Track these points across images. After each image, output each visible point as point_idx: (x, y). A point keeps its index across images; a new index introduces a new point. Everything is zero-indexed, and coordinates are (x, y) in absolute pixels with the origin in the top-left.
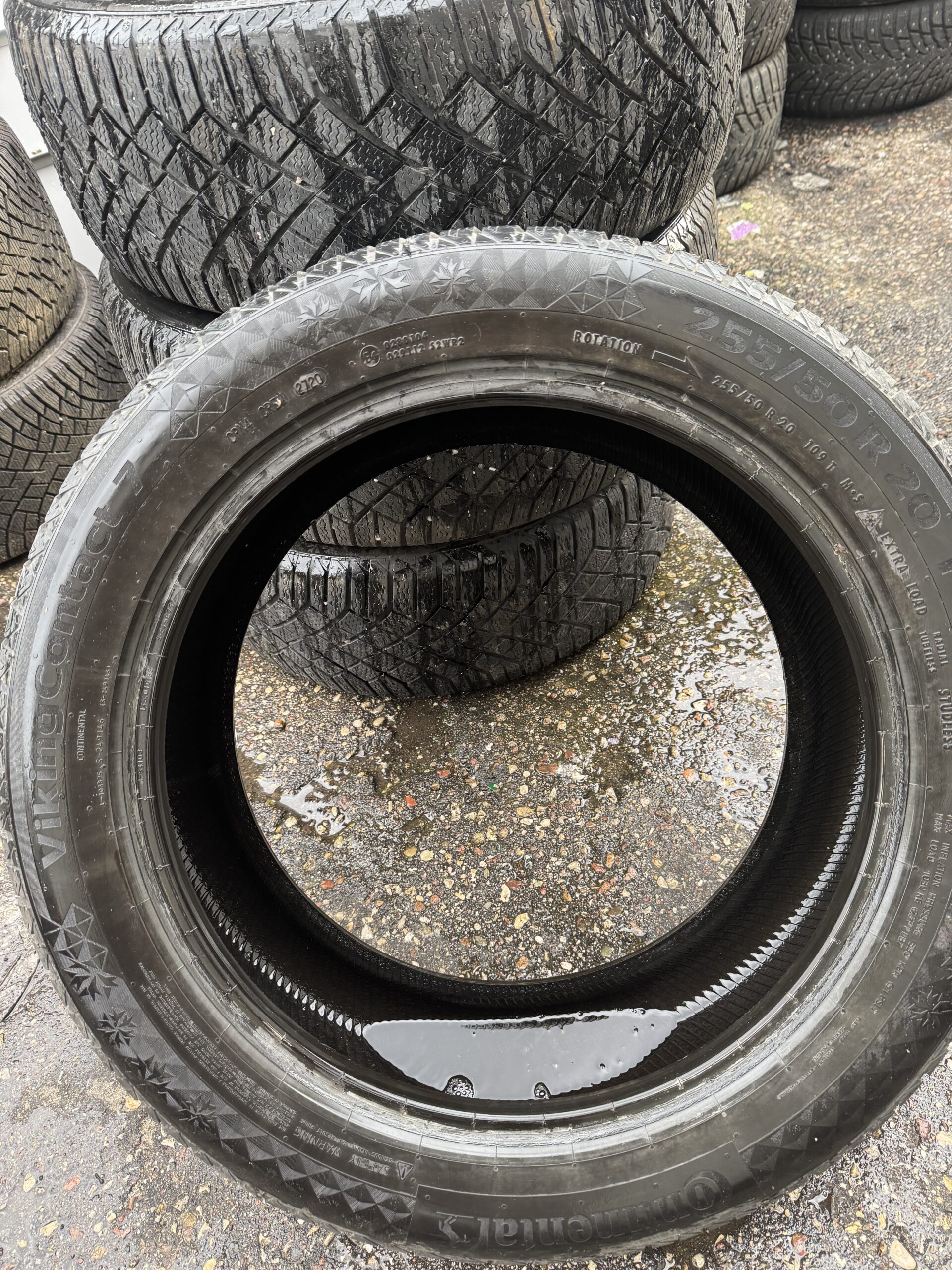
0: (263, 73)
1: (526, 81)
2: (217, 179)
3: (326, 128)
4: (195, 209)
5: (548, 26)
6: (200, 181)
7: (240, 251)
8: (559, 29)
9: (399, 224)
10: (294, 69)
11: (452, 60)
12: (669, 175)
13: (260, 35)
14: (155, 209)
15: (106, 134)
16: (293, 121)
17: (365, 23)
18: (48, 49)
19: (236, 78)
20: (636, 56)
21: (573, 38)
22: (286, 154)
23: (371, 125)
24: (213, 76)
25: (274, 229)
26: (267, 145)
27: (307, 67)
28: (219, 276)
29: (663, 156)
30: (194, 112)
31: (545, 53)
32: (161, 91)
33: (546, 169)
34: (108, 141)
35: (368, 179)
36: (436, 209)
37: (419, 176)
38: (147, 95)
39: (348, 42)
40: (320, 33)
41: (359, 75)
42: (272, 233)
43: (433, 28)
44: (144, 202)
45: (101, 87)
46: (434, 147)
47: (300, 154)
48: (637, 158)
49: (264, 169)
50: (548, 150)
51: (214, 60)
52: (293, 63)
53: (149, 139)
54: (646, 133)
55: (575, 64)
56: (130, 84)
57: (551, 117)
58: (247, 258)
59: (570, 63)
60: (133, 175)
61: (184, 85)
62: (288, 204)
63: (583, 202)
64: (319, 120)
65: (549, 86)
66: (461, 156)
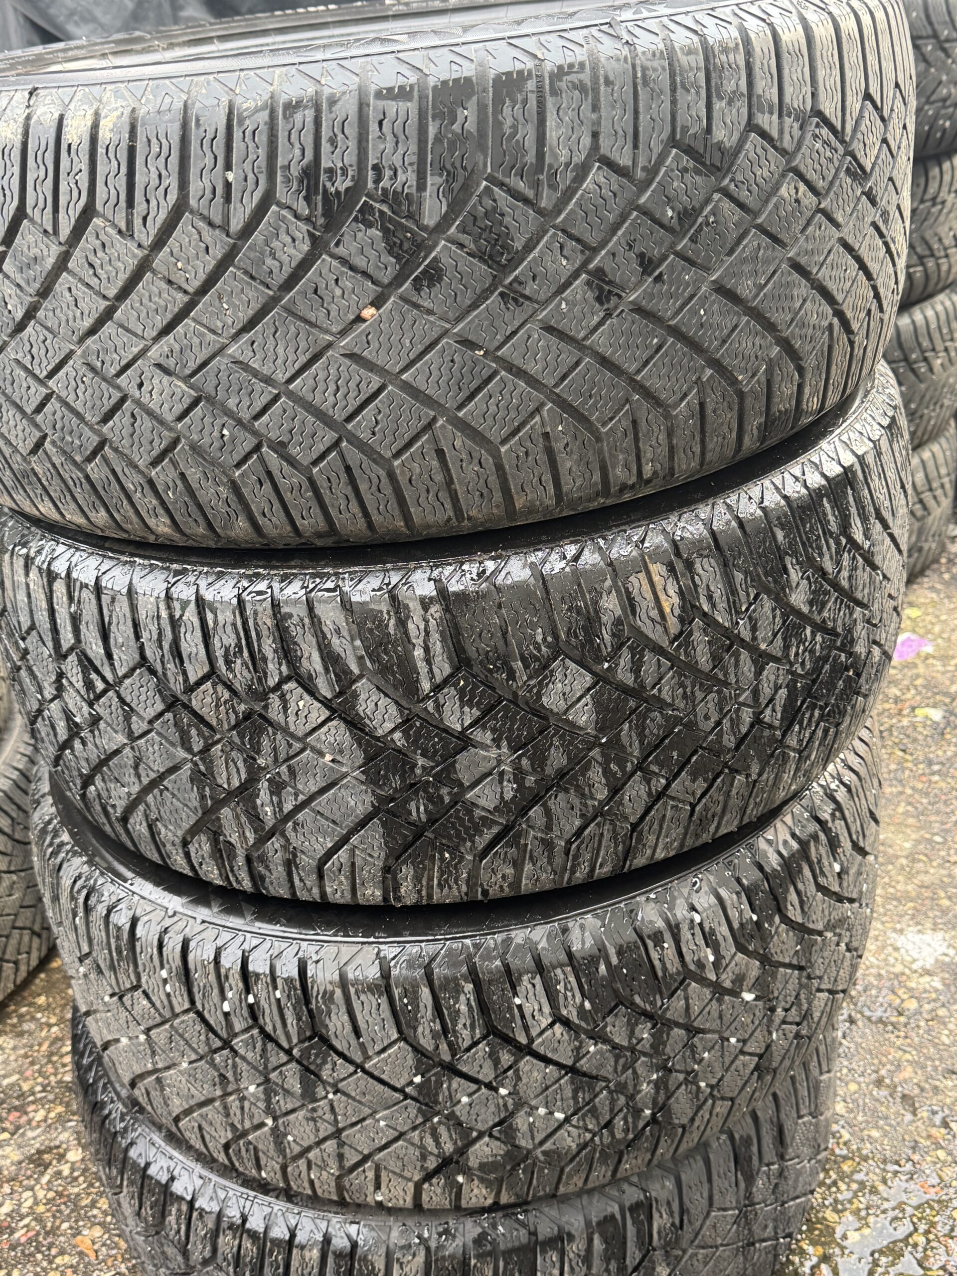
0: (295, 643)
1: (633, 657)
2: (219, 746)
3: (371, 706)
4: (186, 771)
5: (662, 597)
6: (197, 744)
7: (240, 825)
8: (676, 600)
9: (458, 811)
10: (335, 642)
11: (539, 638)
12: (820, 733)
13: (297, 601)
14: (131, 762)
15: (80, 676)
16: (329, 696)
17: (431, 598)
18: (21, 571)
19: (259, 645)
20: (774, 617)
21: (693, 606)
22: (314, 730)
23: (430, 705)
24: (230, 640)
25: (288, 807)
26: (291, 719)
27: (353, 639)
28: (207, 847)
29: (812, 715)
30: (200, 674)
31: (658, 626)
32: (161, 647)
33: (657, 747)
34: (81, 683)
35: (421, 761)
36: (509, 795)
37: (489, 759)
38: (142, 649)
39: (408, 617)
40: (372, 606)
41: (418, 653)
42: (286, 811)
43: (515, 603)
44: (117, 752)
45: (83, 628)
46: (511, 729)
47: (333, 731)
48: (777, 723)
49: (284, 743)
50: (660, 727)
51: (234, 625)
52: (335, 636)
53: (136, 692)
54: (789, 696)
55: (697, 635)
56: (121, 633)
57: (664, 692)
58: (248, 834)
59: (691, 633)
60: (106, 723)
61: (192, 643)
62: (312, 782)
63: (705, 780)
64: (363, 697)
65: (663, 660)
66: (546, 738)
